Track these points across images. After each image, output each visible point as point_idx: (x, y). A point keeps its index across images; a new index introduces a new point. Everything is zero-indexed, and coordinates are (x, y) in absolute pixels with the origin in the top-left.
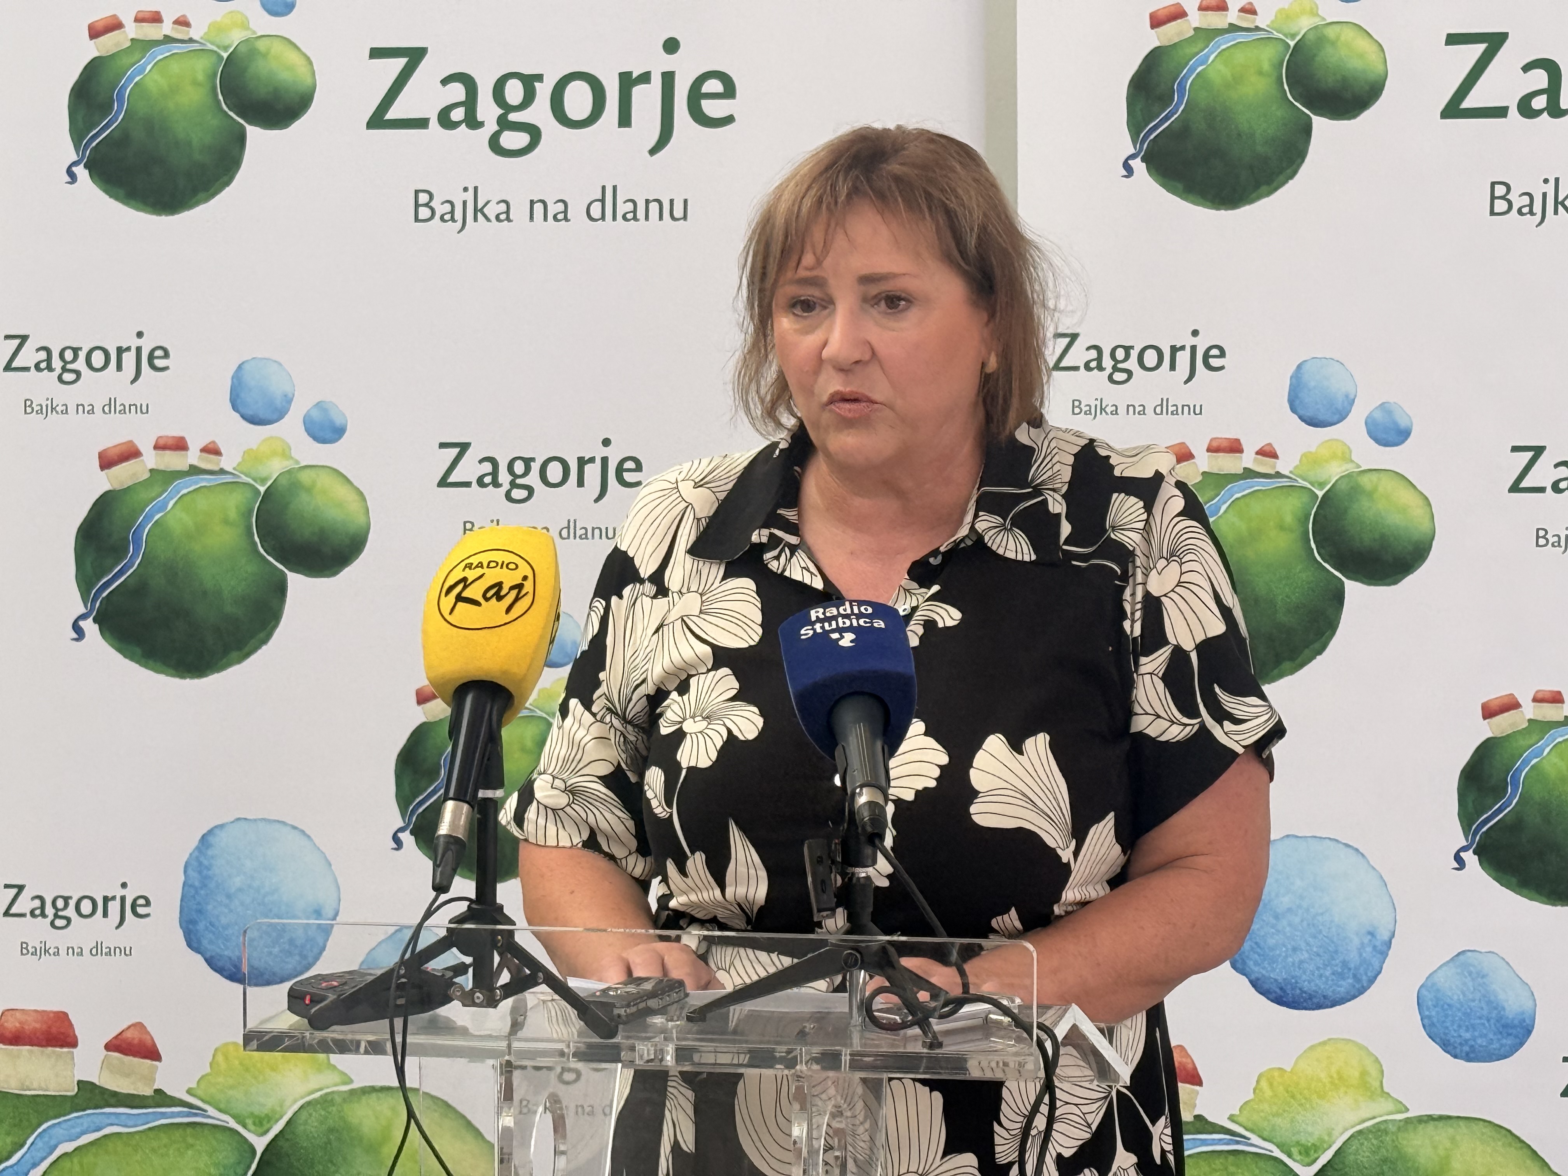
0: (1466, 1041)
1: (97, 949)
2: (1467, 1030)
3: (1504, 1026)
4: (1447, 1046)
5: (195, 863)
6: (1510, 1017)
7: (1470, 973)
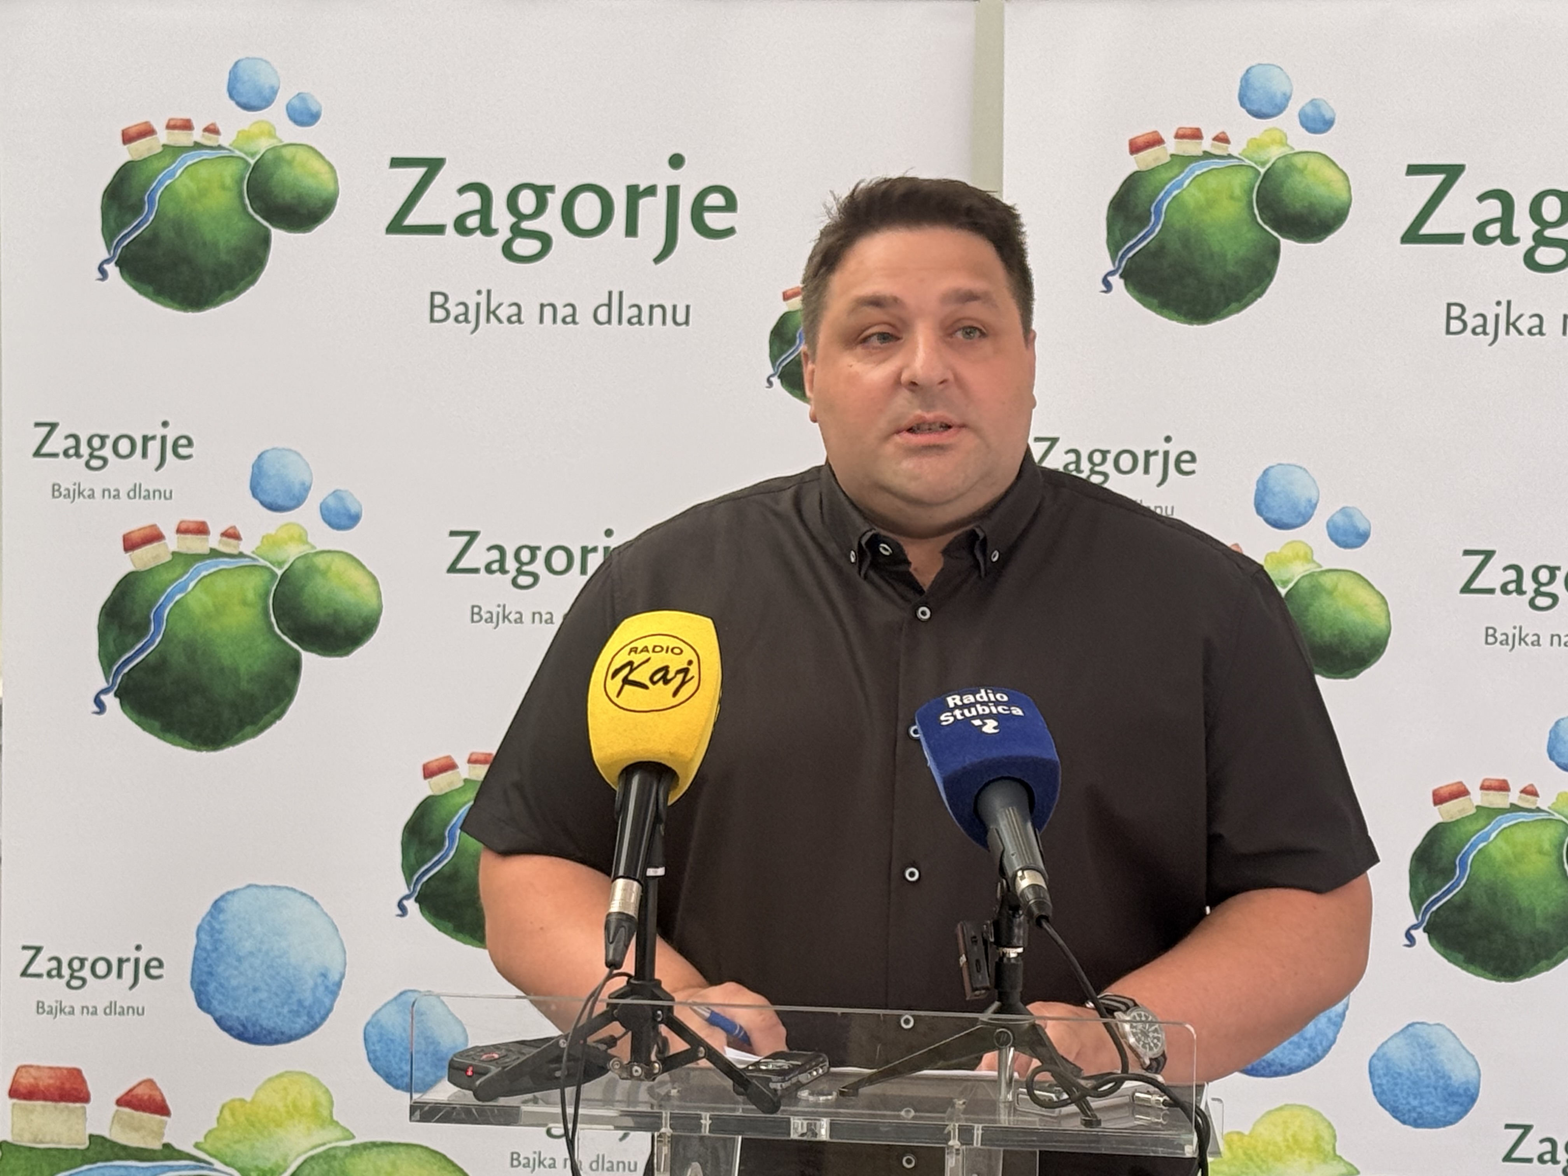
0: (1414, 1108)
1: (111, 1009)
2: (1415, 1098)
3: (1450, 1095)
4: (1396, 1112)
5: (207, 927)
6: (1457, 1085)
7: (1419, 1045)
